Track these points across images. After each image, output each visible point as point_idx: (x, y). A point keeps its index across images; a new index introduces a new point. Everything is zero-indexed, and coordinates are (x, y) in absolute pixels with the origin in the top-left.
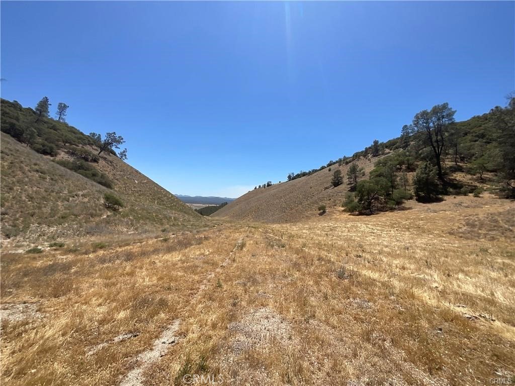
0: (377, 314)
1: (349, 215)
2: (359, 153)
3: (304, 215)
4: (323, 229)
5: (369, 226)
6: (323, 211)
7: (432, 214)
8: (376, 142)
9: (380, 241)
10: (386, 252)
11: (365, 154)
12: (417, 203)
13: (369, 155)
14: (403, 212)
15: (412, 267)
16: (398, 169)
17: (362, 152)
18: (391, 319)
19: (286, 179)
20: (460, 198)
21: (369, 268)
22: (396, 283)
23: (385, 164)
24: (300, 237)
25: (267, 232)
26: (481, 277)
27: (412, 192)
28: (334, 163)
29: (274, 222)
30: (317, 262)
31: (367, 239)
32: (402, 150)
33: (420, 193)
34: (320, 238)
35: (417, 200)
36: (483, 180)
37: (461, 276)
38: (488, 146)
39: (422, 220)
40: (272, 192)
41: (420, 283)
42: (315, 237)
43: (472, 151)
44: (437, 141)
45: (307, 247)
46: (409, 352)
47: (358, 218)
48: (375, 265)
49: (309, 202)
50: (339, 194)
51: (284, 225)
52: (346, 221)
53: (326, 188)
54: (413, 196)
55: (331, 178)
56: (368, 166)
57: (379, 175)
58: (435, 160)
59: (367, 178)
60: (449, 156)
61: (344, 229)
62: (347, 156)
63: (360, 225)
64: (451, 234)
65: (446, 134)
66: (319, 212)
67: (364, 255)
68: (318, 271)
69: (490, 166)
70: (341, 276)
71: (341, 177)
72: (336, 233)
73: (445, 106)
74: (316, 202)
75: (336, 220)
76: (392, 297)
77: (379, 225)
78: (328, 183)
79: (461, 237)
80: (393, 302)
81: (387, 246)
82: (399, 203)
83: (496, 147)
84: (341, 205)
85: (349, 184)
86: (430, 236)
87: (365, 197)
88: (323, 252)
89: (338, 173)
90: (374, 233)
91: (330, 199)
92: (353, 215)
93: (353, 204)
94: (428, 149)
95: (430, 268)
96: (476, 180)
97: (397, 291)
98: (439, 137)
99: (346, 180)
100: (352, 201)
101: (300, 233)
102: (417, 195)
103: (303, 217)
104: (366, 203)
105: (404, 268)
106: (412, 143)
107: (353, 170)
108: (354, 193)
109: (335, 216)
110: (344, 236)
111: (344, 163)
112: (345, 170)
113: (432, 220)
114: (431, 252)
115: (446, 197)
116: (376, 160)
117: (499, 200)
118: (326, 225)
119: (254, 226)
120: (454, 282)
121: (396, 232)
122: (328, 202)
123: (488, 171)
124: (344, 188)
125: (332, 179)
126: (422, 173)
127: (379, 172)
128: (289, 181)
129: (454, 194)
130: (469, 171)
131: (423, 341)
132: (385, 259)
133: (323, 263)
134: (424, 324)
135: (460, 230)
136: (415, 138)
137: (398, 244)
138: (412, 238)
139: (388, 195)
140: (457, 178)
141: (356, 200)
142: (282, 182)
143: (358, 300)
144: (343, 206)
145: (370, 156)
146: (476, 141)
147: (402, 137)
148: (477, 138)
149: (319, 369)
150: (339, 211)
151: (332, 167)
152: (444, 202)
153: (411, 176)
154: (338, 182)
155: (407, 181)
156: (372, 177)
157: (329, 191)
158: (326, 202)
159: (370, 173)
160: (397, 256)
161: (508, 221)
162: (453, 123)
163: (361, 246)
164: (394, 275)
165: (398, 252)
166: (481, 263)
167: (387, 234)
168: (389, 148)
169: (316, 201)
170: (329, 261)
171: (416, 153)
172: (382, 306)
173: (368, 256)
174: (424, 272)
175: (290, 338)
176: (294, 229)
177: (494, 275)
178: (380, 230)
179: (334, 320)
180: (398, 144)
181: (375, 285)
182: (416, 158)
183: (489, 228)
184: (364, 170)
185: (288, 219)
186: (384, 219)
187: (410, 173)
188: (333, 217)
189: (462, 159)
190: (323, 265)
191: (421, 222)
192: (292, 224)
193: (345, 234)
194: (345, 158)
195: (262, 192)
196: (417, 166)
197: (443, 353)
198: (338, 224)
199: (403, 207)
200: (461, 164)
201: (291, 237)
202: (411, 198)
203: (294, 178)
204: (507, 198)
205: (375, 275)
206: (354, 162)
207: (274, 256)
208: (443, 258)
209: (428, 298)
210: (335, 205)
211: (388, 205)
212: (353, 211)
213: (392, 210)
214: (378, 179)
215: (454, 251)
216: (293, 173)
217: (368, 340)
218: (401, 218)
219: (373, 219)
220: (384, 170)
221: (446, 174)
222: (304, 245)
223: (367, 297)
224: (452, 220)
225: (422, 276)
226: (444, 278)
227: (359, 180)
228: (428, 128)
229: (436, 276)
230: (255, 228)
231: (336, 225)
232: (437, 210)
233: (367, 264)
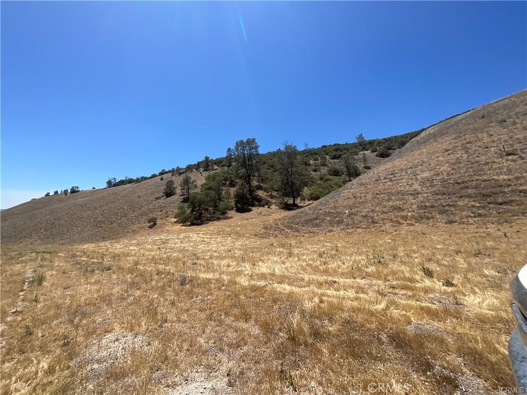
0: (215, 302)
1: (182, 226)
2: (192, 165)
3: (130, 229)
4: (154, 243)
5: (200, 235)
6: (153, 224)
7: (245, 221)
8: (207, 158)
9: (210, 248)
10: (215, 256)
11: (197, 166)
12: (236, 213)
13: (201, 168)
14: (226, 220)
15: (234, 263)
16: (223, 184)
17: (195, 165)
18: (224, 301)
19: (105, 185)
20: (261, 209)
21: (205, 272)
22: (225, 277)
23: (214, 179)
24: (128, 256)
25: (74, 256)
26: (270, 261)
27: (233, 204)
28: (167, 173)
29: (83, 241)
30: (156, 277)
31: (199, 247)
32: (226, 168)
33: (238, 205)
34: (153, 253)
35: (236, 210)
36: (272, 197)
37: (260, 263)
38: (275, 174)
39: (239, 227)
40: (80, 201)
41: (239, 273)
42: (147, 253)
43: (267, 176)
44: (249, 165)
45: (140, 264)
46: (235, 316)
47: (191, 228)
48: (209, 268)
49: (136, 214)
50: (172, 205)
51: (102, 244)
52: (179, 233)
53: (158, 198)
54: (233, 207)
55: (163, 188)
56: (200, 179)
57: (210, 189)
58: (247, 179)
59: (198, 190)
60: (255, 178)
61: (177, 241)
62: (180, 167)
63: (191, 235)
64: (255, 235)
65: (254, 161)
66: (149, 225)
67: (199, 261)
68: (160, 284)
69: (276, 187)
70: (183, 283)
71: (174, 188)
72: (169, 245)
73: (254, 140)
74: (145, 214)
75: (168, 232)
76: (223, 288)
77: (208, 233)
78: (159, 193)
79: (261, 237)
80: (224, 290)
81: (215, 252)
82: (224, 213)
83: (278, 175)
84: (173, 216)
85: (181, 195)
86: (244, 239)
87: (197, 209)
88: (160, 266)
89: (170, 184)
90: (204, 241)
91: (162, 211)
92: (185, 226)
93: (185, 215)
94: (243, 171)
95: (244, 262)
96: (269, 196)
97: (226, 282)
98: (250, 163)
99: (178, 191)
100: (185, 212)
101: (126, 250)
102: (237, 207)
103: (128, 232)
104: (198, 214)
105: (229, 266)
106: (234, 164)
107: (186, 182)
108: (186, 204)
109: (167, 228)
110: (177, 248)
111: (177, 173)
112: (178, 180)
113: (245, 226)
114: (245, 251)
115: (253, 208)
116: (206, 174)
117: (279, 210)
118: (157, 238)
119: (45, 250)
120: (257, 268)
121: (222, 238)
122: (160, 213)
123: (274, 190)
124: (177, 198)
125: (165, 189)
126: (240, 189)
127: (209, 186)
128: (109, 187)
129: (257, 206)
130: (266, 190)
131: (242, 307)
132: (215, 262)
133: (163, 276)
134: (242, 297)
135: (260, 232)
136: (236, 160)
137: (223, 248)
138: (233, 242)
139: (216, 206)
140: (260, 194)
141: (189, 211)
142: (97, 188)
143: (200, 297)
144: (175, 218)
145: (202, 170)
146: (269, 169)
147: (227, 157)
148: (269, 168)
149: (181, 351)
150: (171, 222)
151: (164, 176)
152: (252, 212)
153: (233, 191)
154: (171, 193)
155: (229, 195)
156: (203, 189)
157: (161, 201)
158: (157, 213)
159: (202, 186)
160: (223, 258)
161: (283, 224)
162: (257, 154)
163: (195, 255)
164: (223, 272)
165: (224, 255)
166: (270, 253)
167: (215, 241)
168: (217, 165)
169: (145, 212)
170: (169, 273)
171: (236, 172)
172: (217, 296)
173: (202, 262)
174: (241, 266)
175: (149, 344)
176: (118, 247)
177: (275, 259)
178: (209, 238)
179: (184, 317)
180: (224, 163)
181: (211, 283)
182: (236, 177)
183: (274, 229)
184: (195, 183)
185: (105, 236)
186: (212, 228)
187: (232, 188)
188: (165, 229)
189: (262, 181)
190: (163, 278)
191: (239, 228)
192: (113, 241)
193: (178, 246)
194: (178, 169)
195: (60, 201)
196: (236, 182)
197: (252, 310)
198: (171, 236)
199: (227, 216)
200: (262, 185)
201: (115, 256)
202: (232, 209)
203: (116, 185)
204: (283, 209)
205: (210, 276)
206: (187, 174)
207: (99, 282)
208: (251, 254)
209: (243, 281)
210: (167, 217)
211: (215, 215)
212: (185, 222)
213: (218, 219)
214: (208, 191)
215: (257, 248)
216: (115, 179)
217: (211, 320)
218: (225, 226)
219: (203, 228)
220: (213, 184)
221: (254, 191)
222: (137, 263)
223: (206, 293)
224: (256, 225)
225: (240, 269)
226: (252, 267)
227: (191, 192)
228: (244, 154)
229: (247, 267)
230: (50, 253)
231: (169, 238)
232: (248, 218)
233: (203, 269)
